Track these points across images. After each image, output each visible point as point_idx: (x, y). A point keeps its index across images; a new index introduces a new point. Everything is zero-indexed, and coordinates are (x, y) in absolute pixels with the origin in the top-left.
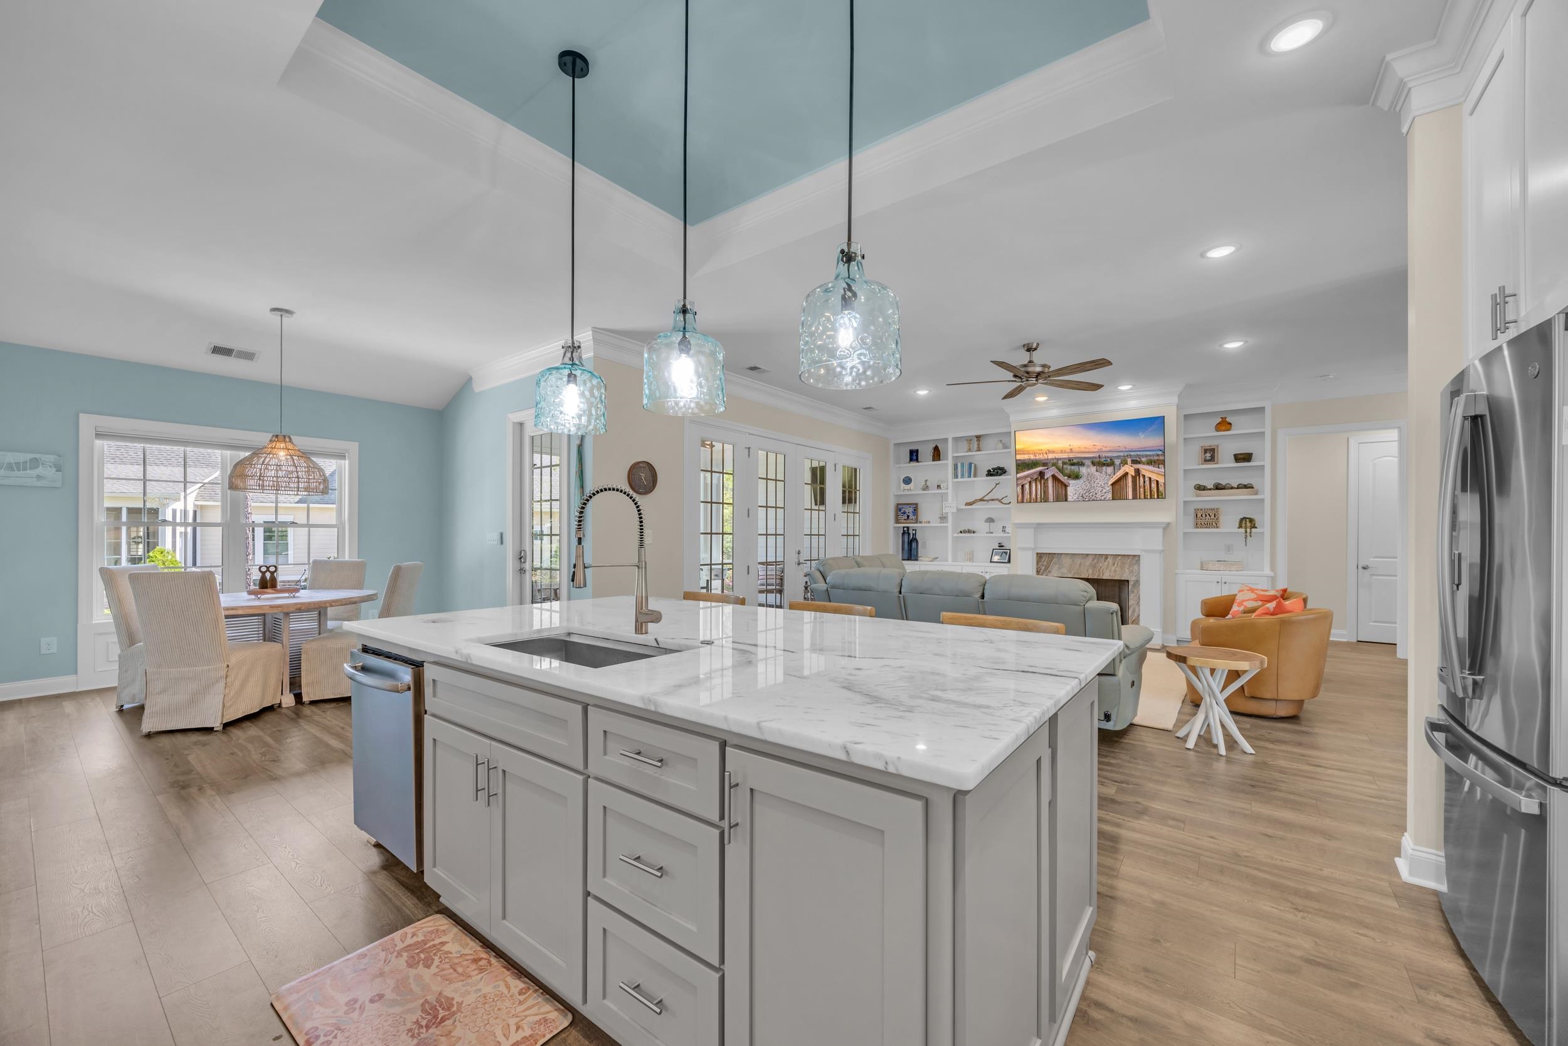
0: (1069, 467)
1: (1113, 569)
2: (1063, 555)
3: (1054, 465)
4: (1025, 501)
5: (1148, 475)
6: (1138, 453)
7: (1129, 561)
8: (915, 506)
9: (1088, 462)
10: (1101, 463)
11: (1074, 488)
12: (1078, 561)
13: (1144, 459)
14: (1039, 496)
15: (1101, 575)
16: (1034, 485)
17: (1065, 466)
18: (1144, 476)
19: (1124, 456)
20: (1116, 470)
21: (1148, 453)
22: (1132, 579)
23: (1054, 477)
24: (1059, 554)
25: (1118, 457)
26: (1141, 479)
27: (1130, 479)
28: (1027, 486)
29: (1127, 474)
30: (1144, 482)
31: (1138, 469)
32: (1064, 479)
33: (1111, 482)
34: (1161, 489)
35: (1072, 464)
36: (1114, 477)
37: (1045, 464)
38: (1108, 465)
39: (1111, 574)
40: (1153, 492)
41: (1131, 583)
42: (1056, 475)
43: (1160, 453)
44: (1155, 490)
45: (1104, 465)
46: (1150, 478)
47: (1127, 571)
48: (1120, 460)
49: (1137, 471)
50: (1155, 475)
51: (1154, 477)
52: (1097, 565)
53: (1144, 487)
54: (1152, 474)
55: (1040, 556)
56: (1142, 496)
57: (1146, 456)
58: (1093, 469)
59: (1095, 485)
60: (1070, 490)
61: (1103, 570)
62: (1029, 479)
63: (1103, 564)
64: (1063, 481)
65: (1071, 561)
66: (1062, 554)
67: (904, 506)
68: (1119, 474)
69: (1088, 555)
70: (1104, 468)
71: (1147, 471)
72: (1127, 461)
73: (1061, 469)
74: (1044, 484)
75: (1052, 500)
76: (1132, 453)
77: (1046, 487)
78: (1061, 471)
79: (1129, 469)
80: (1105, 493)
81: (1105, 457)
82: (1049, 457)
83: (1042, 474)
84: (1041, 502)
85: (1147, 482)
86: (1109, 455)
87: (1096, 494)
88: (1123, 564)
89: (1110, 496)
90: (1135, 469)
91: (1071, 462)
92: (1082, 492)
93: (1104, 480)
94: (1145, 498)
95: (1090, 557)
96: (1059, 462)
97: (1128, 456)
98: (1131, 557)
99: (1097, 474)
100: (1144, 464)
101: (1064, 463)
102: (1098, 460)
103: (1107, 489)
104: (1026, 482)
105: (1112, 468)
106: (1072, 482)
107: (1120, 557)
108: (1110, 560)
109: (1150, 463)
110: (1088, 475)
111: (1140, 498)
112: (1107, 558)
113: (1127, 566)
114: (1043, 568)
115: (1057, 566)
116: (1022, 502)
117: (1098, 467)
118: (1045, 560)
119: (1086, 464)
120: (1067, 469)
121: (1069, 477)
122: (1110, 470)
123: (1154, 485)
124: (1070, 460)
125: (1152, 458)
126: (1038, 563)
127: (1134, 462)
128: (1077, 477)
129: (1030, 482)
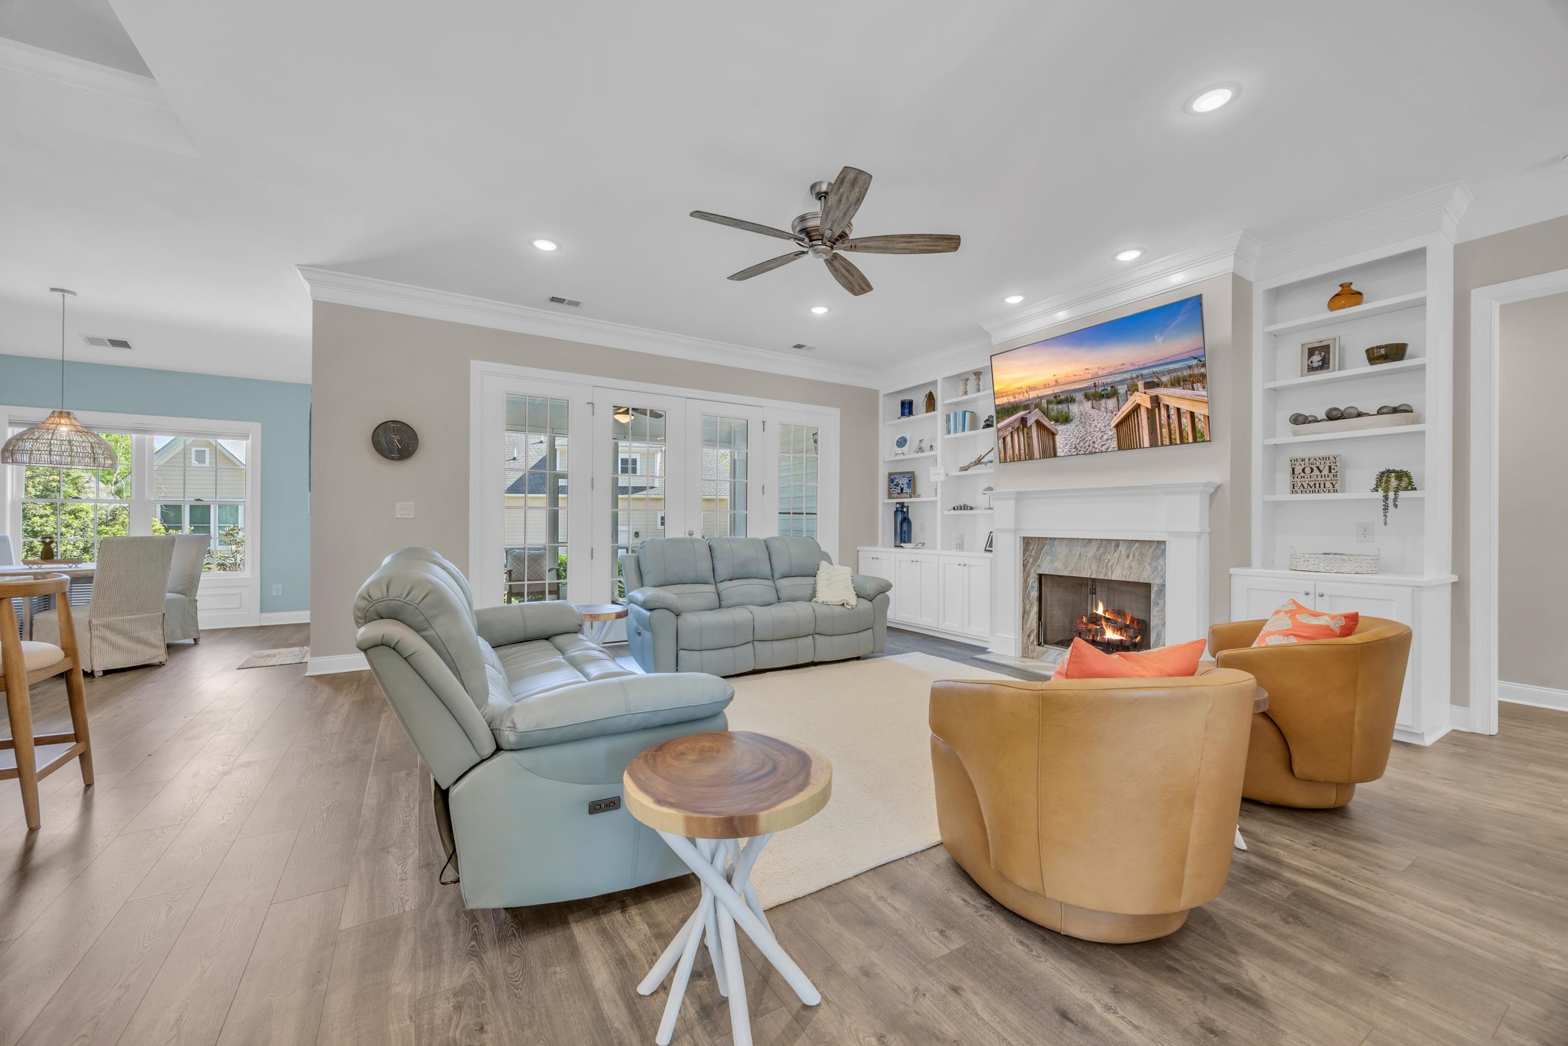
0: (1055, 407)
1: (1127, 564)
2: (1056, 541)
3: (1037, 406)
4: (1008, 461)
5: (1173, 403)
6: (1155, 370)
7: (1151, 550)
8: (910, 475)
9: (1079, 396)
10: (1098, 394)
11: (1064, 436)
12: (1077, 550)
13: (1164, 379)
14: (1022, 451)
15: (1109, 574)
16: (1016, 436)
17: (1050, 406)
18: (1167, 407)
19: (1132, 379)
20: (1121, 403)
21: (1171, 367)
22: (1156, 582)
23: (1038, 423)
24: (1051, 538)
25: (1122, 382)
26: (1164, 412)
27: (1143, 415)
28: (1009, 439)
29: (1138, 407)
30: (1169, 417)
31: (1157, 396)
32: (1050, 424)
33: (1113, 424)
34: (1200, 425)
35: (1060, 402)
36: (1119, 413)
37: (1026, 407)
38: (1109, 397)
39: (1124, 573)
40: (1185, 434)
41: (1154, 589)
42: (1041, 420)
43: (1194, 362)
44: (1189, 429)
45: (1102, 397)
46: (1178, 410)
47: (1148, 567)
48: (1125, 387)
49: (1156, 400)
50: (1187, 402)
51: (1185, 407)
52: (1102, 558)
53: (1169, 424)
54: (1181, 401)
55: (1027, 542)
56: (1167, 441)
57: (1169, 372)
58: (1088, 405)
59: (1092, 430)
60: (1058, 438)
61: (1112, 565)
62: (1010, 429)
63: (1112, 557)
64: (1049, 427)
65: (1067, 549)
66: (1055, 539)
67: (897, 476)
68: (1126, 408)
69: (1090, 540)
70: (1103, 402)
71: (1171, 397)
72: (1137, 385)
73: (1046, 411)
74: (1027, 433)
75: (1038, 457)
76: (1144, 372)
77: (1029, 437)
78: (1046, 413)
79: (1142, 398)
80: (1107, 440)
81: (1104, 385)
82: (1031, 397)
83: (1023, 420)
84: (1026, 459)
85: (1174, 417)
86: (1109, 380)
87: (1094, 442)
88: (1142, 555)
89: (1115, 444)
90: (1151, 398)
91: (1058, 400)
92: (1074, 441)
93: (1107, 417)
94: (1171, 443)
95: (1094, 542)
96: (1043, 401)
97: (1138, 377)
98: (1155, 544)
99: (1093, 412)
100: (1166, 386)
101: (1049, 402)
102: (1093, 391)
103: (1110, 433)
104: (1007, 433)
105: (1114, 400)
106: (1060, 428)
107: (1137, 545)
108: (1122, 549)
109: (1176, 383)
110: (1081, 414)
111: (1162, 445)
112: (1118, 546)
113: (1148, 559)
114: (1031, 559)
115: (1049, 558)
116: (1005, 461)
117: (1094, 401)
118: (1033, 547)
119: (1077, 399)
120: (1052, 410)
121: (1057, 421)
122: (1111, 403)
123: (1186, 421)
124: (1055, 397)
125: (1180, 374)
126: (1025, 551)
127: (1149, 385)
128: (1066, 420)
129: (1012, 433)
